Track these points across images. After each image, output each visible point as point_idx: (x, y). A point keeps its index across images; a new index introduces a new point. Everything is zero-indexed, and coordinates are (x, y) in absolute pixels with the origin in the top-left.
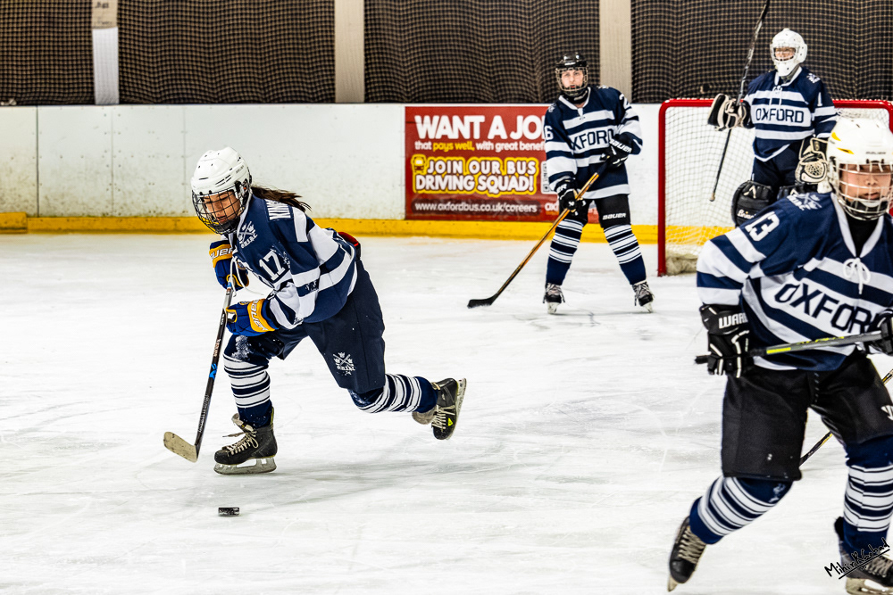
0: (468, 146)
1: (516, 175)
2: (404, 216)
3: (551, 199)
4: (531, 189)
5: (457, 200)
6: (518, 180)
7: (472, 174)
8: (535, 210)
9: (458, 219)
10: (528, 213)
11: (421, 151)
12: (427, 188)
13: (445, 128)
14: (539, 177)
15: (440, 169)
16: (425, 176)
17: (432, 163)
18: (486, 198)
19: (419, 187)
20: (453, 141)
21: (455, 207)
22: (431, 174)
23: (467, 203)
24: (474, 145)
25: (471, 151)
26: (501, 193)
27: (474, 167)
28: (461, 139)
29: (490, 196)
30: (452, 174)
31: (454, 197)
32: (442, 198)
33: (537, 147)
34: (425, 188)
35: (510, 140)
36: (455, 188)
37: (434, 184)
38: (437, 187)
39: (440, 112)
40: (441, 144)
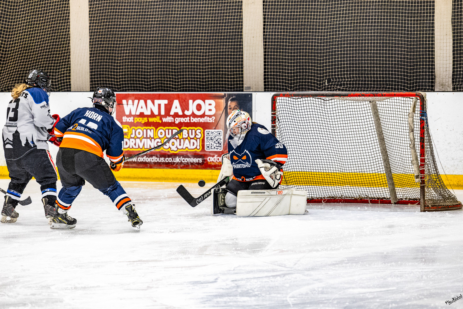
0: (157, 120)
1: (188, 138)
3: (212, 154)
4: (198, 147)
5: (150, 156)
6: (190, 142)
7: (160, 138)
8: (201, 162)
9: (151, 167)
10: (197, 163)
11: (127, 123)
12: (131, 147)
13: (142, 108)
14: (203, 140)
15: (139, 135)
16: (129, 140)
17: (134, 130)
18: (169, 154)
20: (148, 116)
21: (148, 160)
22: (133, 138)
23: (157, 157)
24: (161, 119)
25: (159, 122)
26: (179, 150)
27: (161, 133)
28: (153, 115)
29: (172, 152)
30: (147, 138)
33: (202, 120)
34: (129, 147)
35: (184, 116)
36: (149, 147)
37: (135, 144)
38: (137, 147)
39: (139, 98)
40: (139, 118)
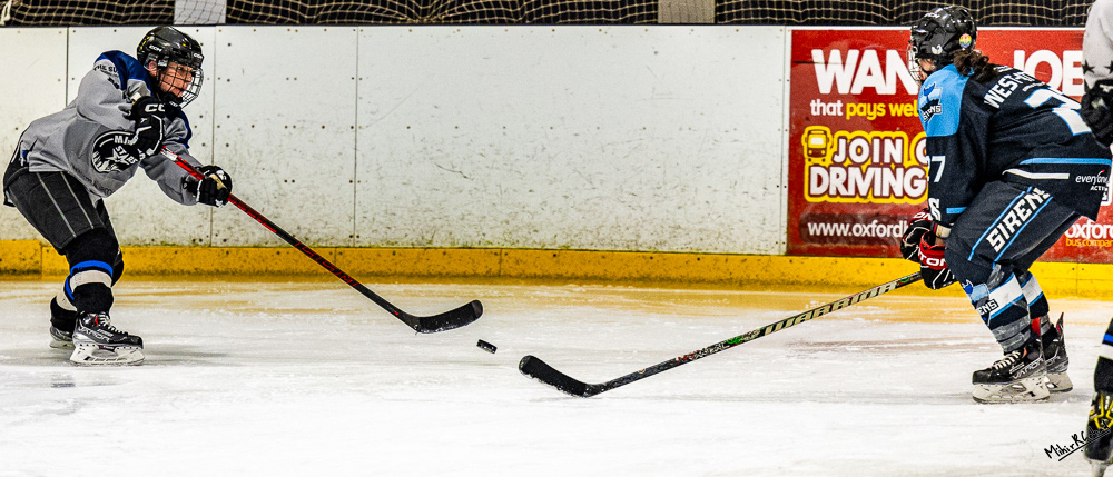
2: (784, 248)
5: (891, 218)
7: (920, 167)
9: (891, 255)
11: (822, 120)
12: (833, 192)
13: (870, 73)
15: (859, 154)
16: (828, 170)
17: (842, 142)
19: (815, 190)
20: (886, 99)
21: (884, 231)
22: (840, 165)
28: (902, 96)
30: (881, 164)
32: (860, 213)
34: (827, 191)
37: (846, 184)
38: (852, 192)
40: (861, 105)
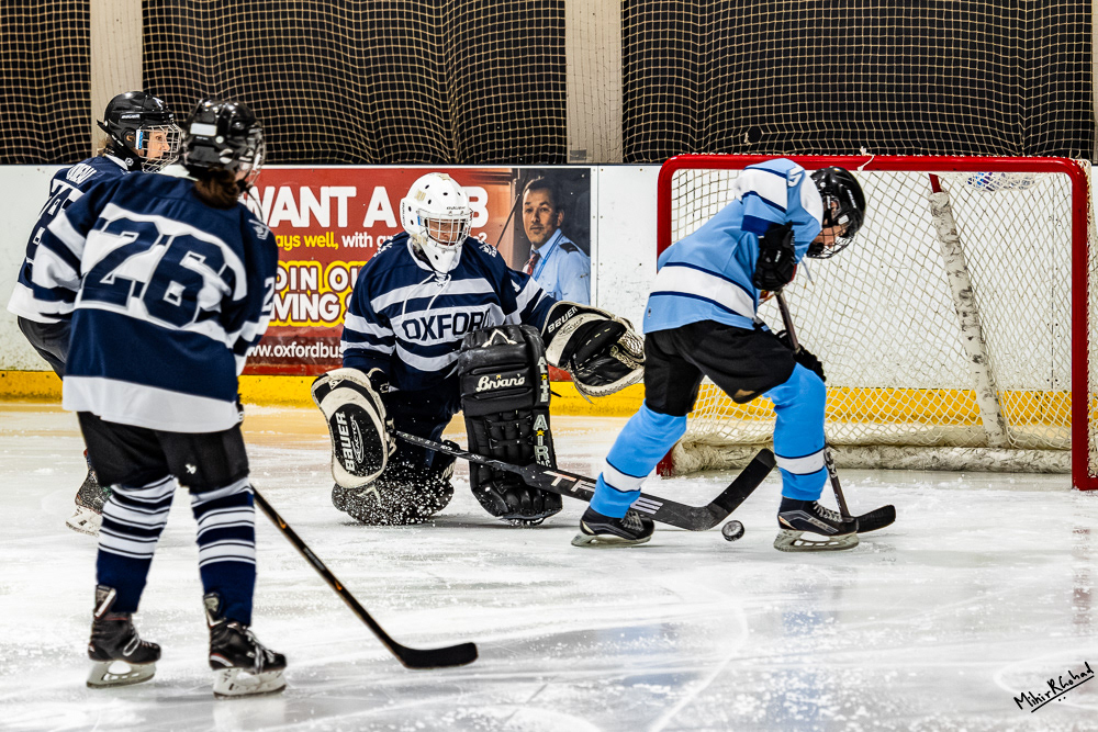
0: (326, 241)
5: (308, 340)
9: (310, 373)
13: (285, 208)
20: (301, 232)
21: (304, 352)
23: (326, 343)
24: (338, 240)
25: (332, 249)
27: (339, 279)
30: (298, 291)
31: (302, 332)
32: (280, 336)
36: (303, 317)
39: (282, 180)
